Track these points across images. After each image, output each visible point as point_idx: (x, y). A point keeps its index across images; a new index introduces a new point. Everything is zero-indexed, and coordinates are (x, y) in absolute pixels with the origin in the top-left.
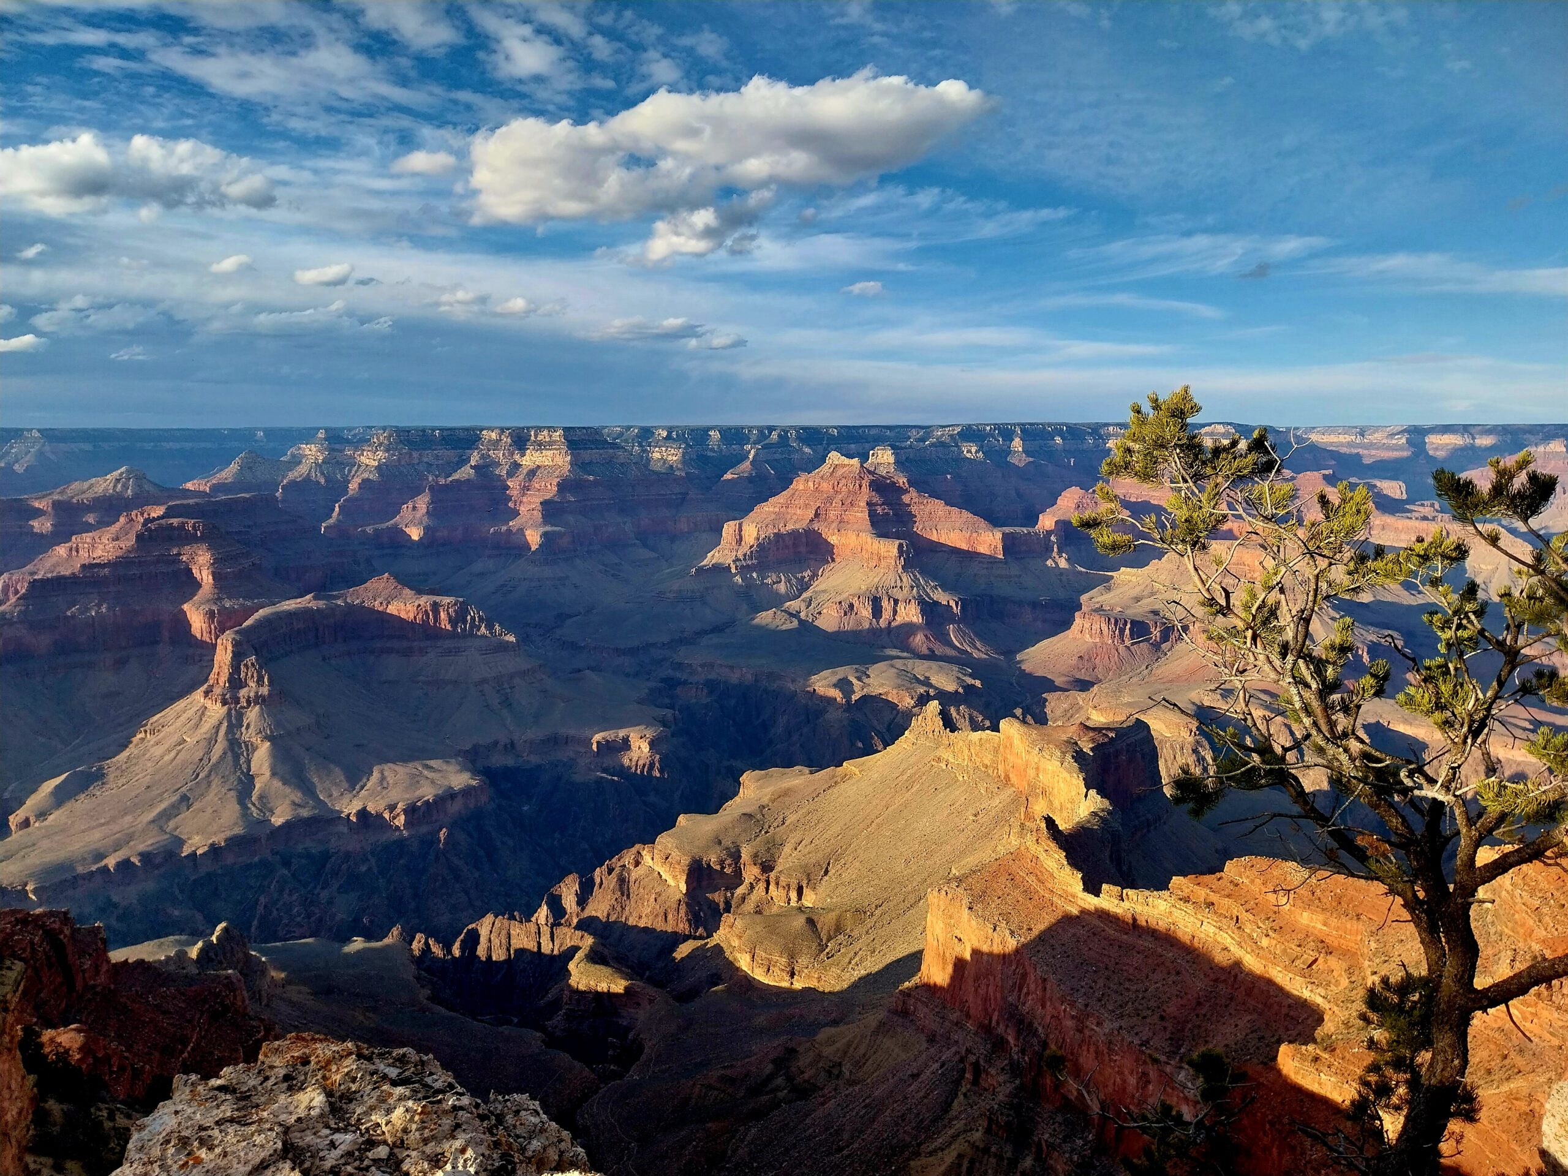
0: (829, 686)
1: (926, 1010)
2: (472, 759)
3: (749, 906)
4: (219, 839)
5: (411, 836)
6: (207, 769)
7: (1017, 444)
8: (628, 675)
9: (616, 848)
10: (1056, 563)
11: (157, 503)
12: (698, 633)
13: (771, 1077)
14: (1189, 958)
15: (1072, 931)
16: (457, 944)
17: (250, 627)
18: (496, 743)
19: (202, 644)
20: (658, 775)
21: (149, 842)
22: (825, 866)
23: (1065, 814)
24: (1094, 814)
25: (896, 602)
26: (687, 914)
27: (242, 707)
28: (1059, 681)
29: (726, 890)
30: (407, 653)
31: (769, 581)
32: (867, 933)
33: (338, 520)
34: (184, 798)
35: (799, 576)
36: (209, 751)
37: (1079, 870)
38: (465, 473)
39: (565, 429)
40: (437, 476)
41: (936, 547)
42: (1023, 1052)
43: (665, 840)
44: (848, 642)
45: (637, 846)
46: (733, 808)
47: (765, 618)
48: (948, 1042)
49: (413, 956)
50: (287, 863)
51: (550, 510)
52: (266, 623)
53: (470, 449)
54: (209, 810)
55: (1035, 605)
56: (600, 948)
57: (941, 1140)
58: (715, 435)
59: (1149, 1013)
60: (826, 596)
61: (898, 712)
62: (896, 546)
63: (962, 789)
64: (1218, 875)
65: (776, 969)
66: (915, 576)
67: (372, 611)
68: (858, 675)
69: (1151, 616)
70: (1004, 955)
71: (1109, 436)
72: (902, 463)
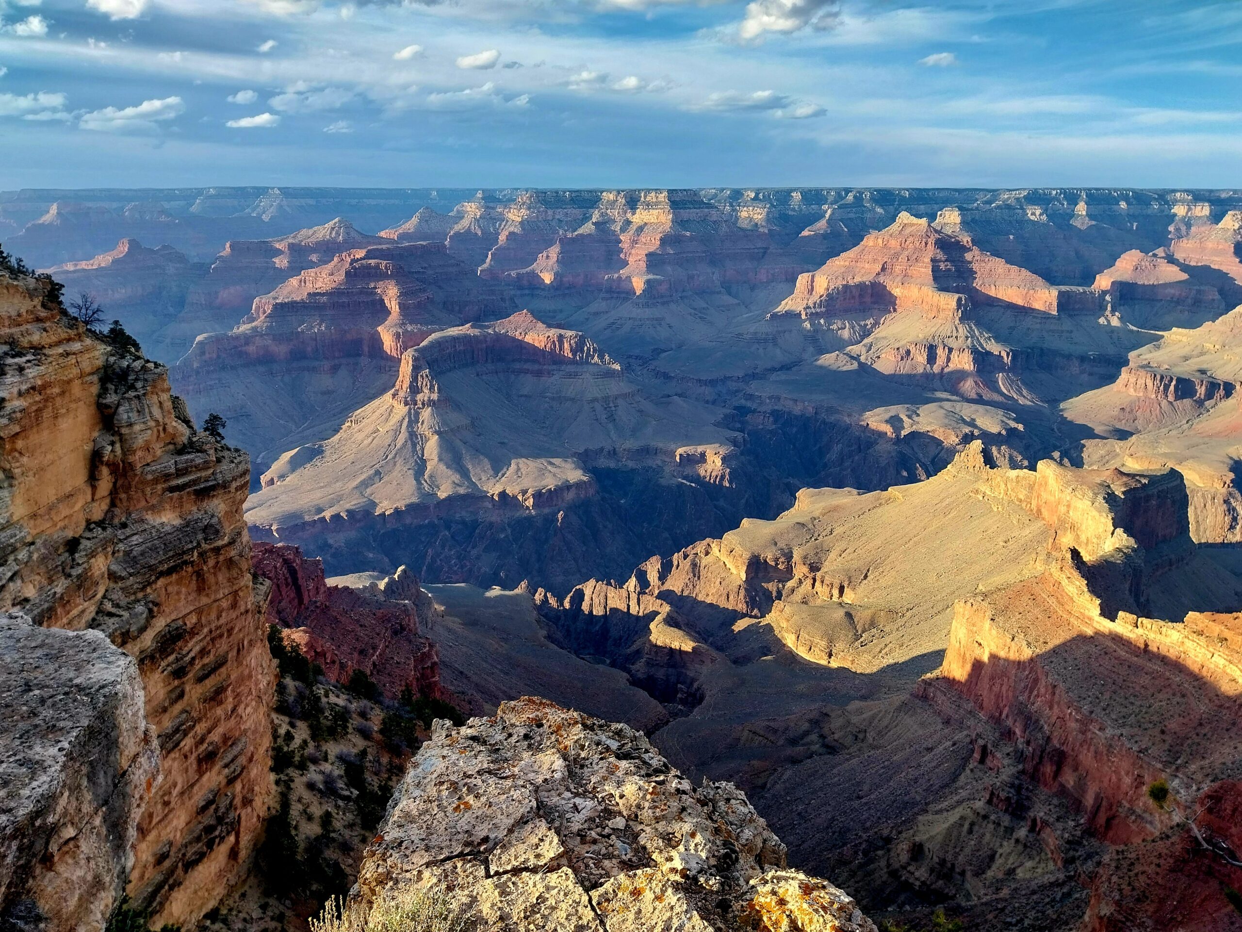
0: (881, 421)
1: (944, 698)
2: (585, 460)
3: (798, 596)
4: (401, 505)
5: (537, 515)
6: (394, 452)
7: (1081, 208)
8: (707, 402)
9: (691, 540)
10: (1108, 321)
11: (359, 246)
12: (770, 370)
13: (806, 733)
14: (1196, 683)
15: (1085, 648)
16: (568, 599)
17: (425, 347)
18: (602, 449)
19: (390, 358)
20: (728, 485)
21: (353, 503)
22: (865, 572)
23: (1090, 547)
24: (1119, 550)
25: (951, 350)
26: (745, 597)
27: (419, 408)
28: (1098, 430)
29: (779, 581)
30: (539, 374)
31: (835, 327)
32: (897, 630)
33: (490, 265)
34: (378, 473)
35: (862, 323)
36: (395, 439)
37: (1098, 597)
38: (588, 228)
39: (669, 191)
40: (566, 231)
41: (992, 302)
42: (1028, 743)
43: (730, 537)
44: (902, 384)
45: (708, 540)
46: (788, 518)
47: (828, 360)
48: (961, 724)
49: (535, 604)
50: (448, 528)
51: (653, 261)
52: (438, 344)
53: (592, 208)
54: (395, 483)
55: (1083, 359)
56: (675, 615)
57: (947, 803)
58: (797, 196)
59: (1151, 726)
60: (885, 343)
61: (943, 448)
62: (955, 299)
63: (995, 518)
64: (1235, 614)
65: (817, 650)
66: (971, 328)
67: (514, 339)
68: (909, 413)
69: (1198, 374)
70: (1019, 662)
71: (1175, 202)
72: (968, 224)
